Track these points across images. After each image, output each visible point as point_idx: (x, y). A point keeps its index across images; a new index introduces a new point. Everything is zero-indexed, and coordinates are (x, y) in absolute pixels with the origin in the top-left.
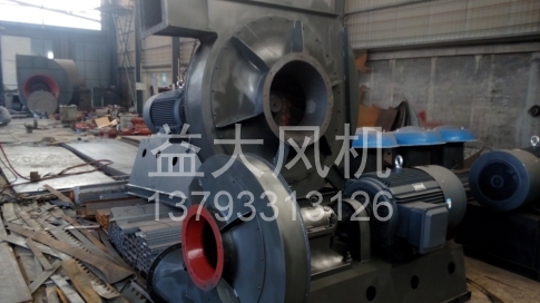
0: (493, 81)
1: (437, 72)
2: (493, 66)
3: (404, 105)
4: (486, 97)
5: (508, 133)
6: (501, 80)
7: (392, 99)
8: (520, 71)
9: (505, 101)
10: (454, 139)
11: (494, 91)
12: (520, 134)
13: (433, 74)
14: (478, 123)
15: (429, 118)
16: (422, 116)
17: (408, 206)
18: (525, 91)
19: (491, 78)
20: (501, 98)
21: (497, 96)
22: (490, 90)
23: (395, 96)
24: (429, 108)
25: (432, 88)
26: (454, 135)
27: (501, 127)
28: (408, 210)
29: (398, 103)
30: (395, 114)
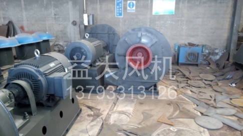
0: (54, 10)
1: (25, 5)
2: (52, 2)
3: (10, 23)
4: (52, 18)
5: (65, 34)
6: (57, 9)
7: (2, 20)
8: (65, 5)
9: (61, 19)
10: (45, 38)
11: (55, 15)
12: (70, 34)
13: (23, 6)
14: (51, 30)
15: (26, 29)
16: (22, 28)
17: (51, 76)
18: (68, 14)
19: (52, 8)
20: (59, 18)
21: (57, 17)
22: (53, 14)
23: (4, 18)
24: (25, 24)
25: (24, 13)
26: (44, 36)
27: (61, 31)
28: (53, 79)
29: (7, 22)
30: (6, 28)
